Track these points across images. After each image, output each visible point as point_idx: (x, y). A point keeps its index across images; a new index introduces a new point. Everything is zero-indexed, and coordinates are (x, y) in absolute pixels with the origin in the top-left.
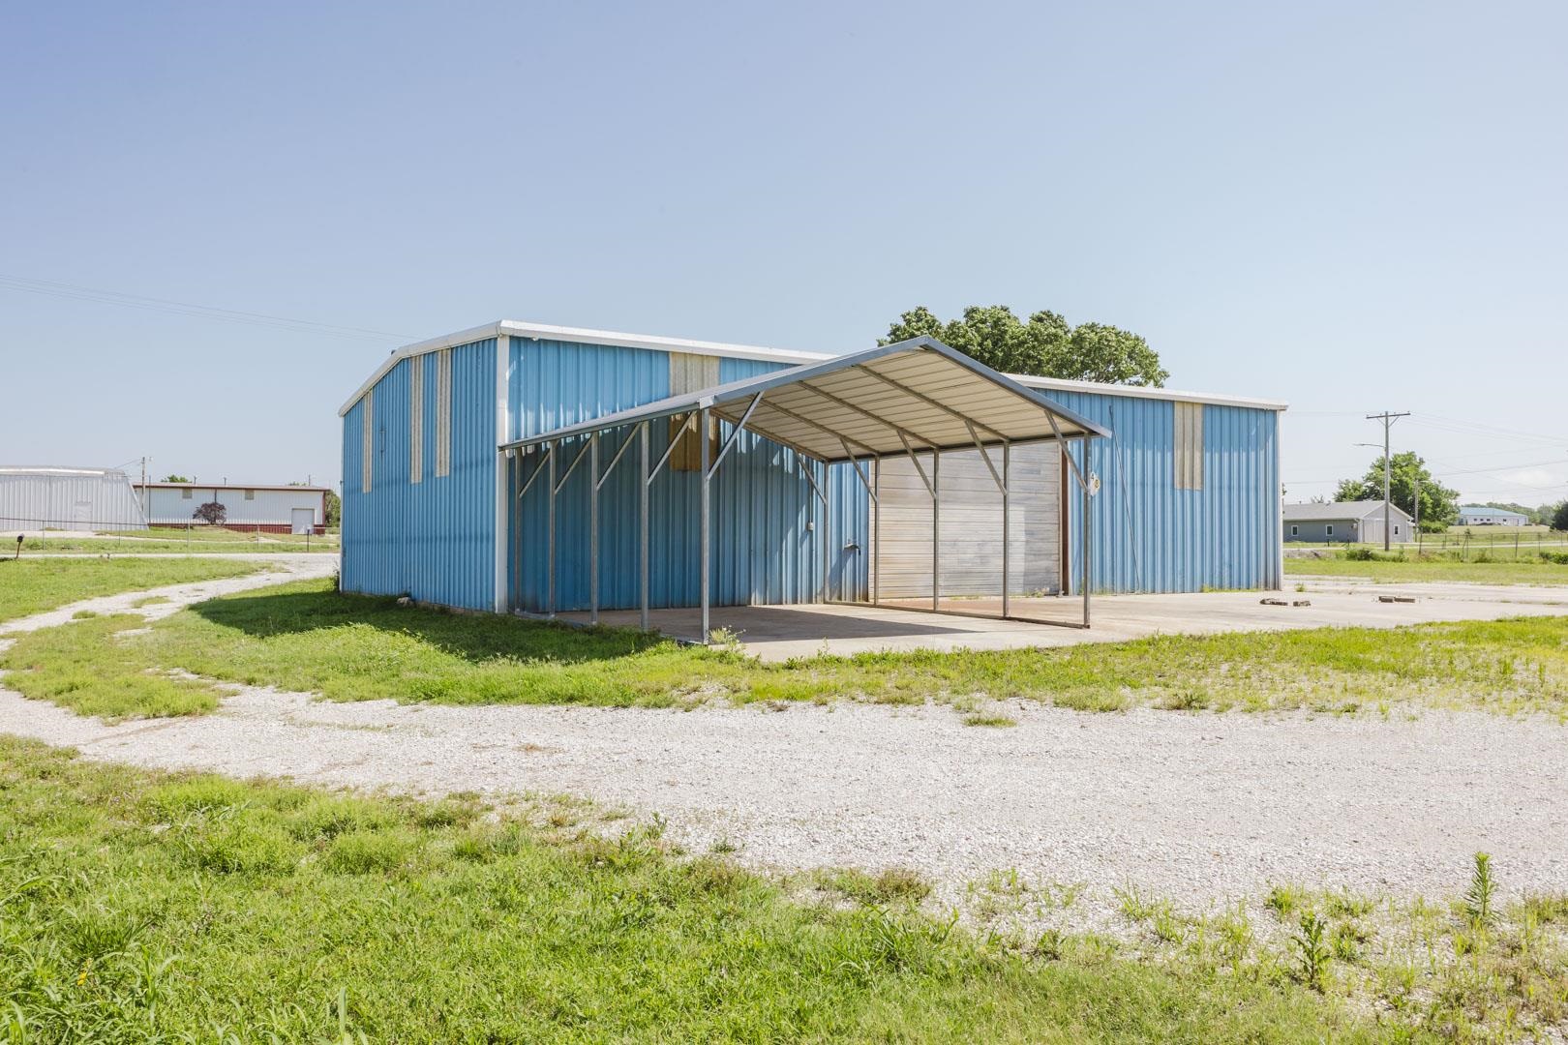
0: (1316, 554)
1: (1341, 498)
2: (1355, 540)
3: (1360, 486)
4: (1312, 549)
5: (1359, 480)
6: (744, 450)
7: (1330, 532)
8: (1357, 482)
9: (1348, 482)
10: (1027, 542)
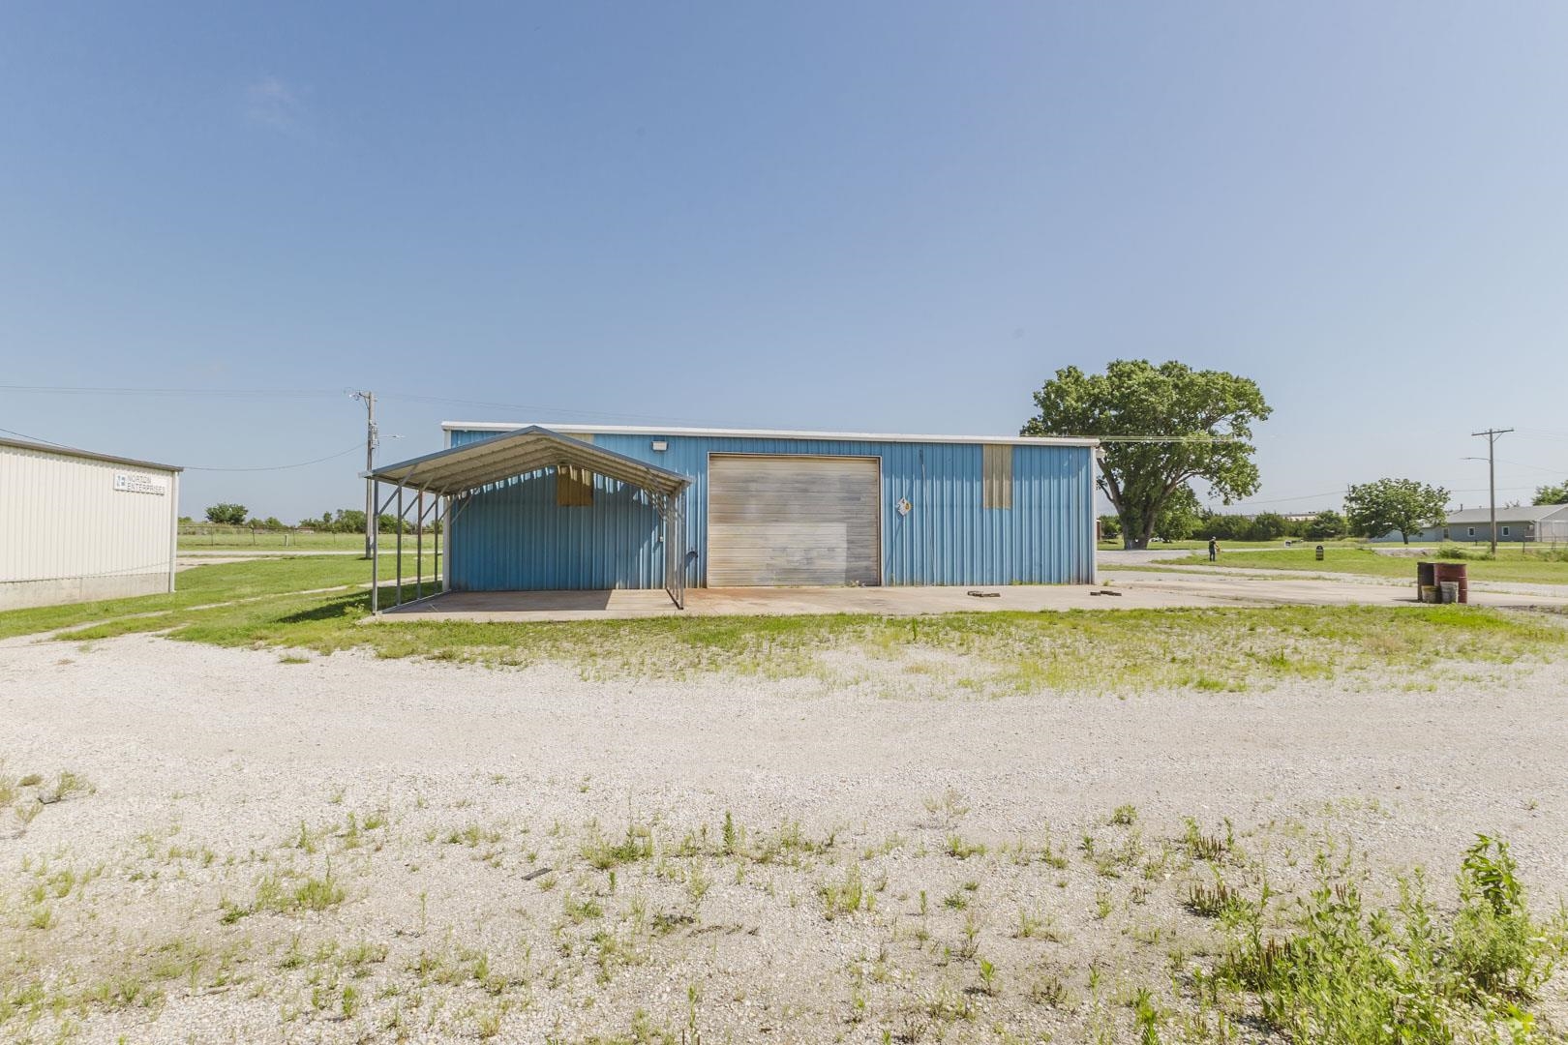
0: (1424, 553)
1: (1538, 502)
2: (1532, 540)
3: (1561, 491)
4: (1422, 548)
5: (1560, 487)
6: (611, 491)
7: (1472, 534)
8: (1558, 488)
9: (1546, 488)
10: (848, 548)
